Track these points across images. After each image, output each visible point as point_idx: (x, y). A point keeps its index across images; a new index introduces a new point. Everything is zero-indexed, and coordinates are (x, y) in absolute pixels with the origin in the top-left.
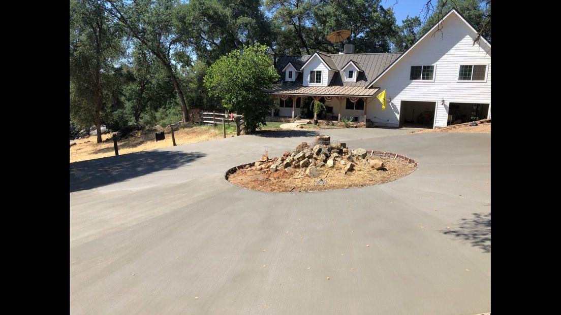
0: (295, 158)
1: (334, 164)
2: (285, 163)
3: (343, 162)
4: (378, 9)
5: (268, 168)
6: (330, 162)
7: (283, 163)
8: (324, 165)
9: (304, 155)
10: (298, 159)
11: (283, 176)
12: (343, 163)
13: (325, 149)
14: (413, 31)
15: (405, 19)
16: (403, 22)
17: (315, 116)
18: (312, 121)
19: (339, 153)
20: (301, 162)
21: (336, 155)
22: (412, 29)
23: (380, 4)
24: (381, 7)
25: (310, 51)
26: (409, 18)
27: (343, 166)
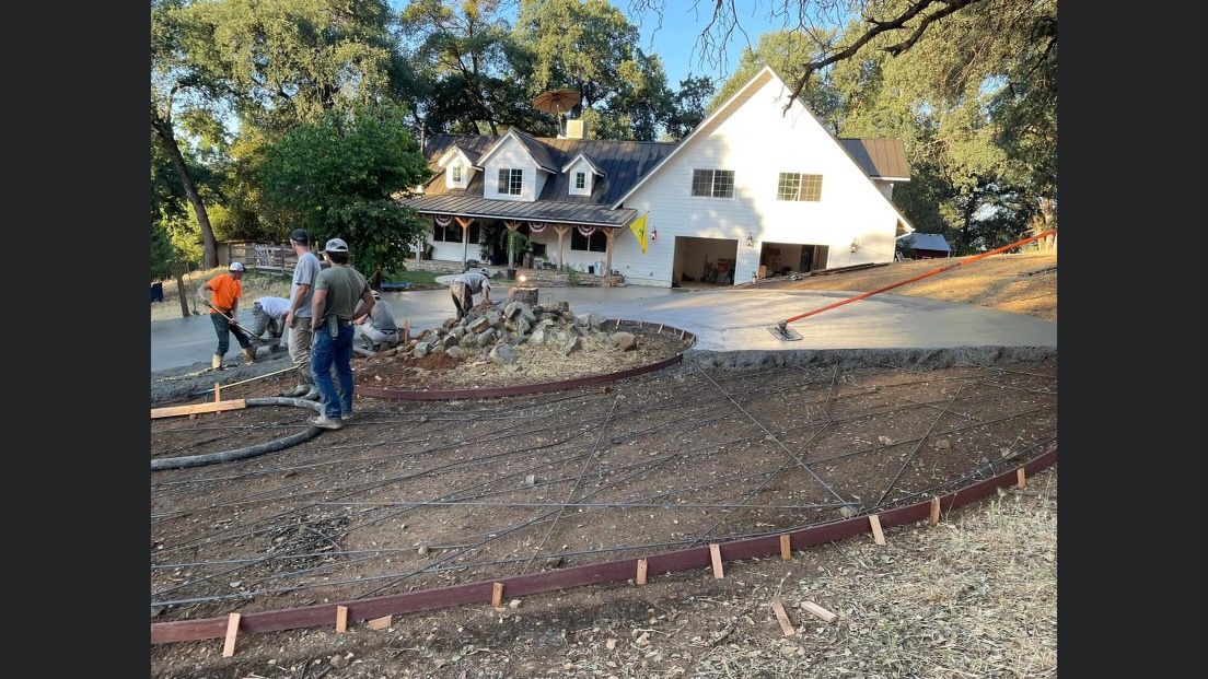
0: (468, 328)
1: (545, 340)
2: (446, 338)
3: (562, 335)
4: (634, 54)
5: (409, 350)
6: (538, 336)
7: (442, 339)
8: (525, 341)
9: (486, 321)
10: (473, 329)
11: (442, 365)
12: (563, 337)
13: (527, 312)
14: (699, 105)
15: (685, 79)
16: (683, 85)
17: (511, 261)
18: (504, 271)
19: (555, 319)
20: (480, 337)
21: (550, 322)
22: (698, 100)
23: (637, 45)
24: (639, 51)
25: (498, 128)
26: (693, 77)
27: (563, 344)
